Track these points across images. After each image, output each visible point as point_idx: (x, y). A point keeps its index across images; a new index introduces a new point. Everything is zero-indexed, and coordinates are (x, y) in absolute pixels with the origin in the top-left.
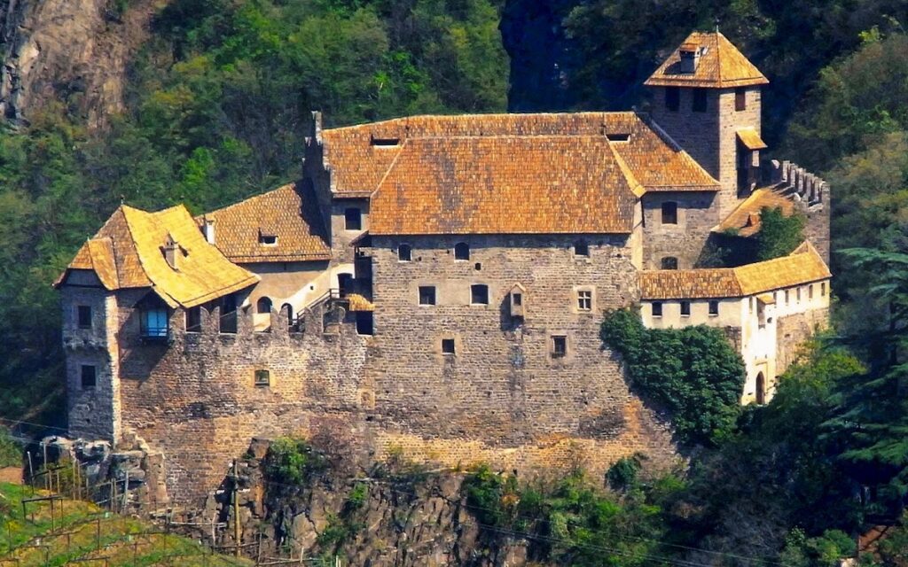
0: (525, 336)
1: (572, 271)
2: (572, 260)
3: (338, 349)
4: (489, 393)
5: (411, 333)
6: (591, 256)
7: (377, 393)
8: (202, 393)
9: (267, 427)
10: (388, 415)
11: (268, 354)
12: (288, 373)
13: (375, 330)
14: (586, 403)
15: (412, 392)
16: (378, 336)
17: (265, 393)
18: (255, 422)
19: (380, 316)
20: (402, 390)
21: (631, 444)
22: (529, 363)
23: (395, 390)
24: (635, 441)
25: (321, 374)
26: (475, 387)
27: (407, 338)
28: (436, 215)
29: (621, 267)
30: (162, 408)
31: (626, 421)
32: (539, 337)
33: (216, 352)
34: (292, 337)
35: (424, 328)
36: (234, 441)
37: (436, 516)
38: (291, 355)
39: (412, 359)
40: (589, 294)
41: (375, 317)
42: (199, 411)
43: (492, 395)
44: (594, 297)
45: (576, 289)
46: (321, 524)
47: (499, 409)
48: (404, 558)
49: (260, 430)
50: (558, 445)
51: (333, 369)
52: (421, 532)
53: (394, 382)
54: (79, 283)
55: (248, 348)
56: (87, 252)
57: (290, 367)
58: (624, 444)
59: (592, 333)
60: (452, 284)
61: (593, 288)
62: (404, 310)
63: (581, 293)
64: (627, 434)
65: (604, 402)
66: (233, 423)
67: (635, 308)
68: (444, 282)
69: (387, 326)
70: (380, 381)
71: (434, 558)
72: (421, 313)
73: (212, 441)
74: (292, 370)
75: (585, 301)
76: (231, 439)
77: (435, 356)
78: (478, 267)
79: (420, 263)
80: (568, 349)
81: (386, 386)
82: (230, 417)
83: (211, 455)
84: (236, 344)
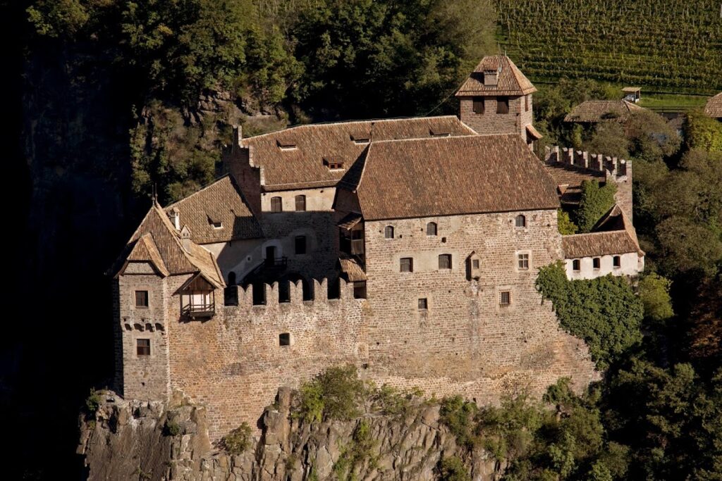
0: (480, 293)
1: (514, 239)
2: (514, 231)
3: (340, 312)
4: (453, 339)
5: (395, 296)
6: (528, 226)
7: (370, 344)
8: (239, 355)
9: (288, 379)
10: (378, 361)
11: (288, 320)
12: (303, 333)
13: (368, 294)
14: (525, 342)
15: (396, 342)
16: (370, 299)
17: (287, 351)
18: (280, 375)
19: (372, 283)
20: (389, 341)
21: (560, 371)
22: (483, 313)
23: (384, 341)
24: (562, 369)
25: (327, 332)
26: (442, 335)
27: (392, 299)
28: (409, 202)
29: (550, 234)
30: (205, 369)
31: (555, 354)
32: (490, 292)
33: (250, 322)
34: (305, 304)
35: (405, 290)
36: (265, 392)
37: (421, 440)
38: (305, 319)
39: (396, 315)
40: (527, 256)
41: (368, 284)
42: (237, 370)
43: (456, 340)
44: (530, 259)
45: (517, 253)
46: (336, 455)
47: (461, 351)
48: (401, 477)
49: (283, 382)
50: (505, 376)
51: (336, 328)
52: (412, 455)
53: (383, 335)
54: (138, 272)
55: (274, 316)
56: (143, 246)
57: (304, 329)
58: (554, 372)
59: (529, 286)
60: (425, 254)
61: (530, 252)
62: (390, 277)
63: (521, 256)
64: (557, 364)
65: (539, 340)
66: (264, 378)
67: (561, 264)
68: (419, 253)
69: (377, 291)
70: (373, 335)
71: (424, 476)
72: (401, 279)
73: (247, 394)
74: (306, 331)
75: (524, 262)
76: (262, 391)
77: (413, 312)
78: (444, 240)
79: (402, 240)
80: (512, 300)
81: (377, 338)
82: (262, 373)
83: (246, 405)
84: (266, 314)
